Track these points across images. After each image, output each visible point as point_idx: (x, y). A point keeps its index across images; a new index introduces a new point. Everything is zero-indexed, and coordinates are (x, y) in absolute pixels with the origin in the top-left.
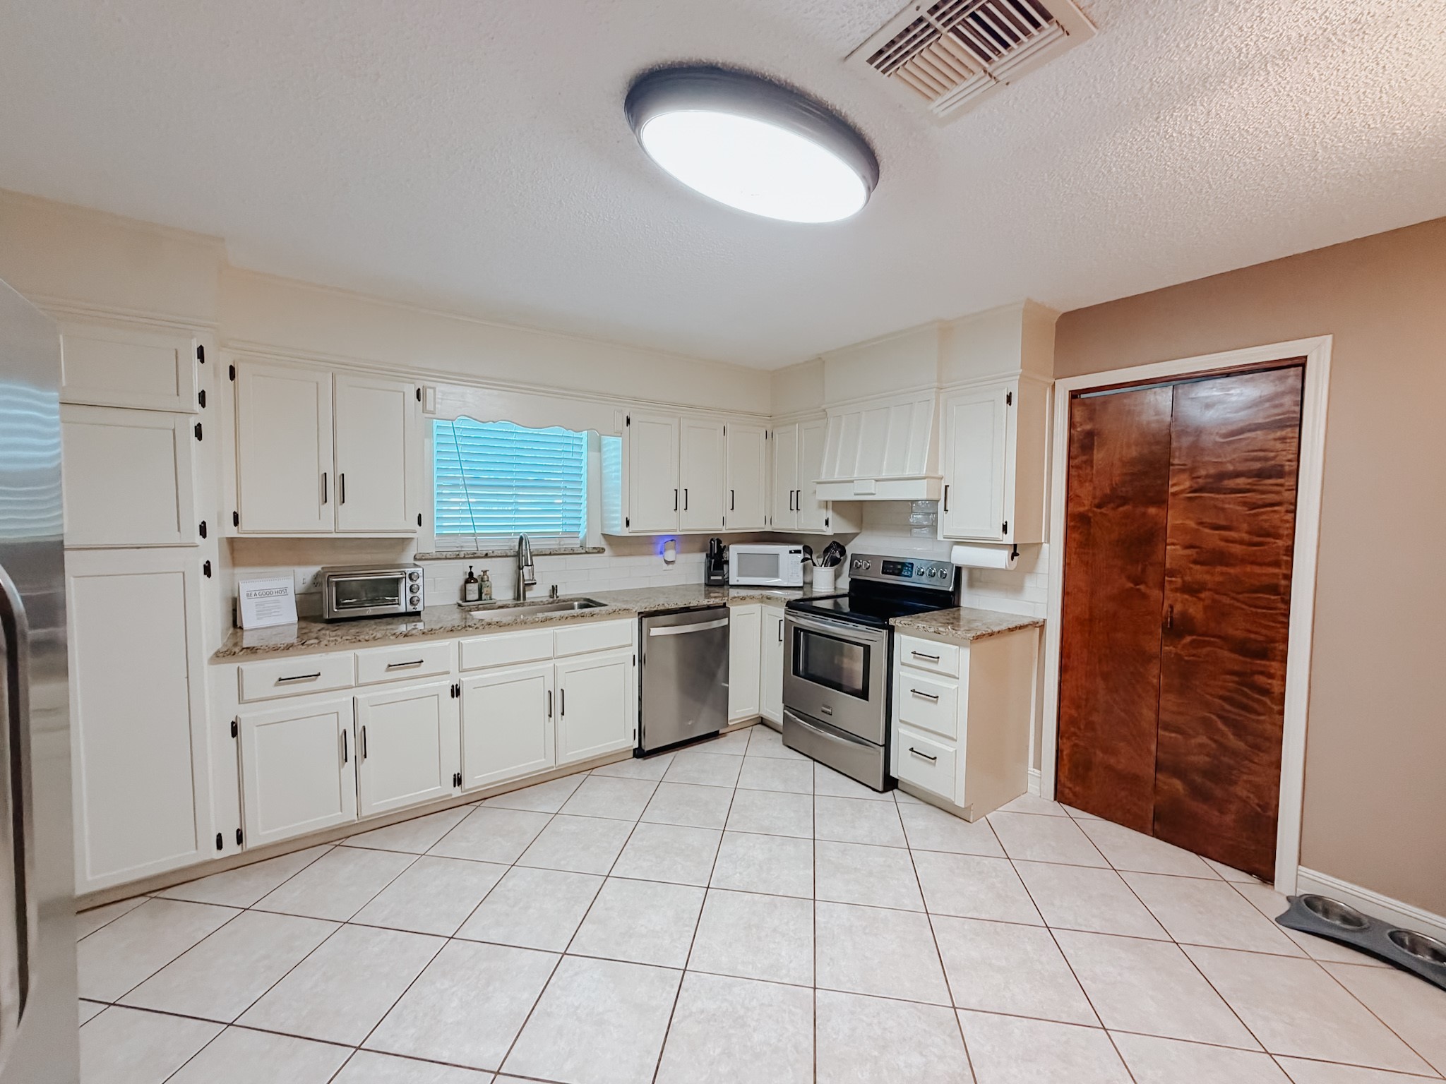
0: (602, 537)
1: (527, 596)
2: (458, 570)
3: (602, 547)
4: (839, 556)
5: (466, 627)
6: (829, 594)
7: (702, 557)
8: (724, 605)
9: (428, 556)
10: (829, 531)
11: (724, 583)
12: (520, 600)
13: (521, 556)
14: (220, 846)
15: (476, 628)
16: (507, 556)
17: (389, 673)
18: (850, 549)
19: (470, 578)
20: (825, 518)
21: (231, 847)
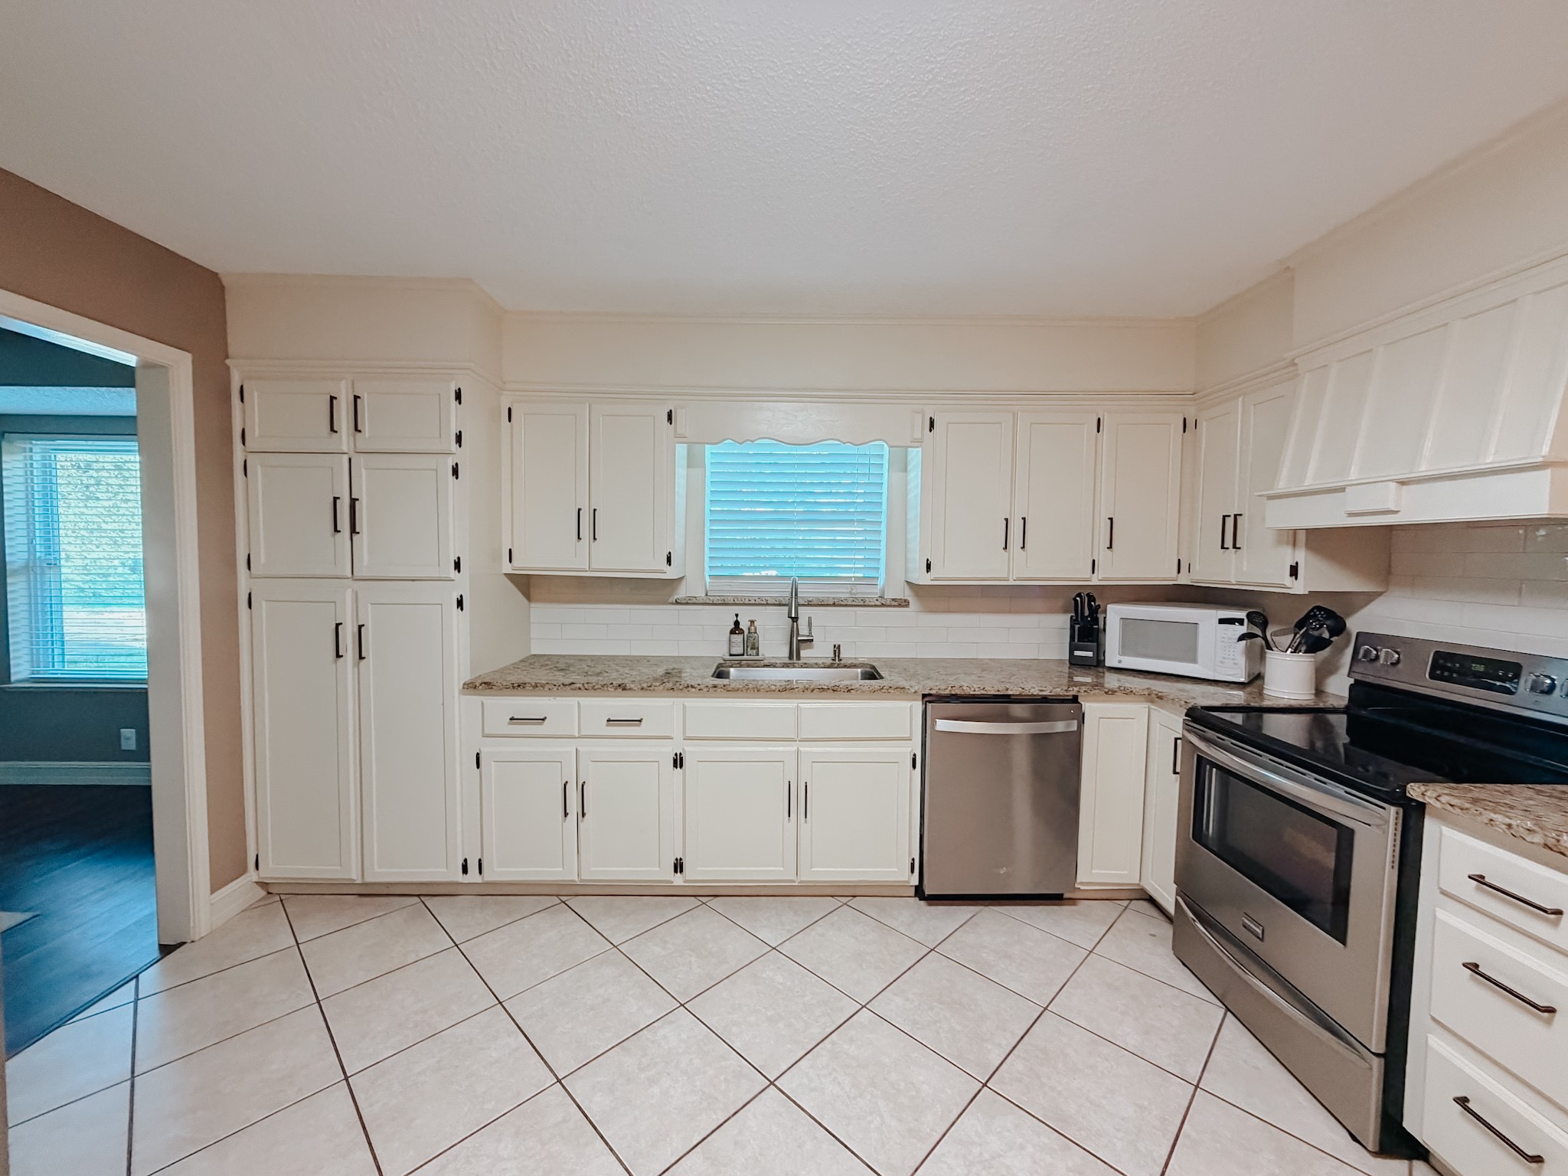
0: (906, 583)
1: (802, 655)
2: (725, 617)
3: (906, 598)
4: (1326, 635)
5: (688, 687)
6: (1304, 704)
7: (1063, 621)
8: (1075, 699)
9: (694, 601)
10: (1299, 587)
11: (1097, 664)
12: (793, 659)
13: (792, 605)
14: (465, 870)
15: (700, 690)
16: (780, 605)
17: (609, 728)
18: (1355, 624)
19: (736, 628)
20: (1290, 562)
21: (473, 876)
